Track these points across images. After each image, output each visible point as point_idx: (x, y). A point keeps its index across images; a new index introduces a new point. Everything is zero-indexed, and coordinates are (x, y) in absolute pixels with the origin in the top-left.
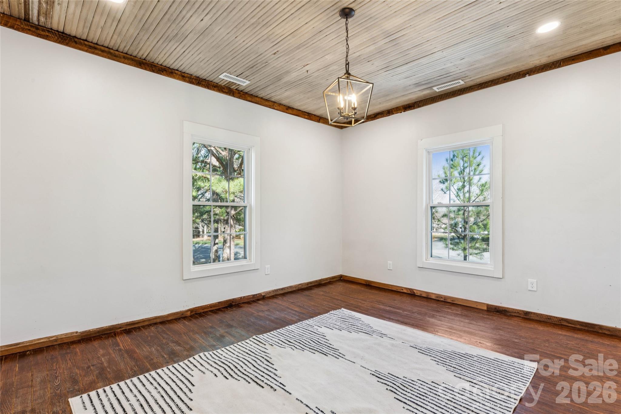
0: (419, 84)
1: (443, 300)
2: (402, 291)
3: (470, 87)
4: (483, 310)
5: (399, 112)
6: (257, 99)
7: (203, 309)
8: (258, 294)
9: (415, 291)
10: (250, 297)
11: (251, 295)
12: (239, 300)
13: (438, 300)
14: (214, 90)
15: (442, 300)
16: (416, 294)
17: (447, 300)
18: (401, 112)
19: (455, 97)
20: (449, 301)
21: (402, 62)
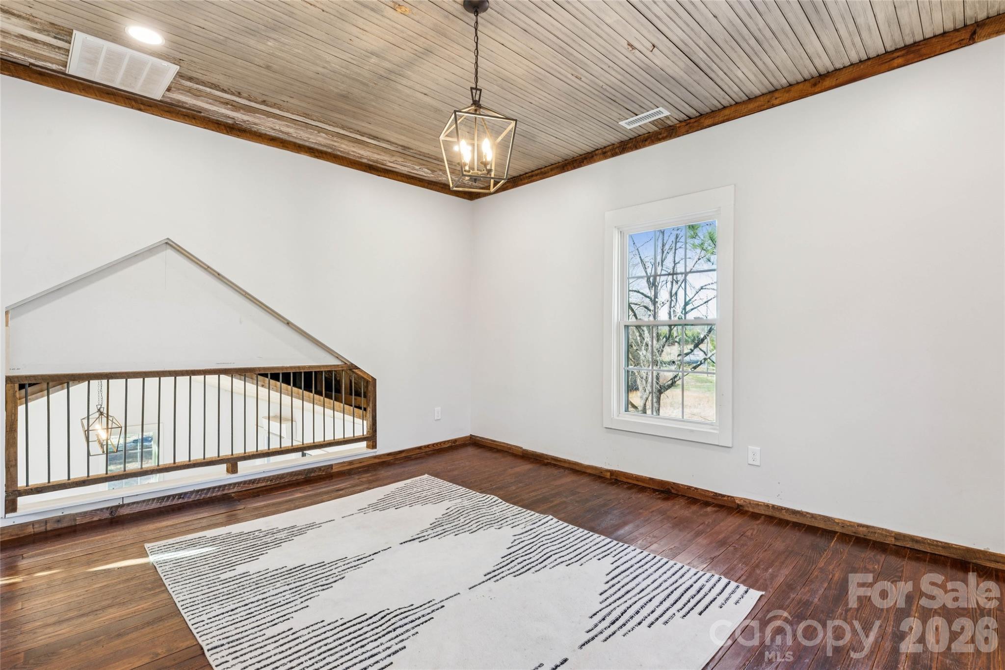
6: (727, 112)
7: (626, 478)
8: (728, 496)
10: (707, 494)
11: (712, 492)
12: (684, 489)
14: (645, 146)
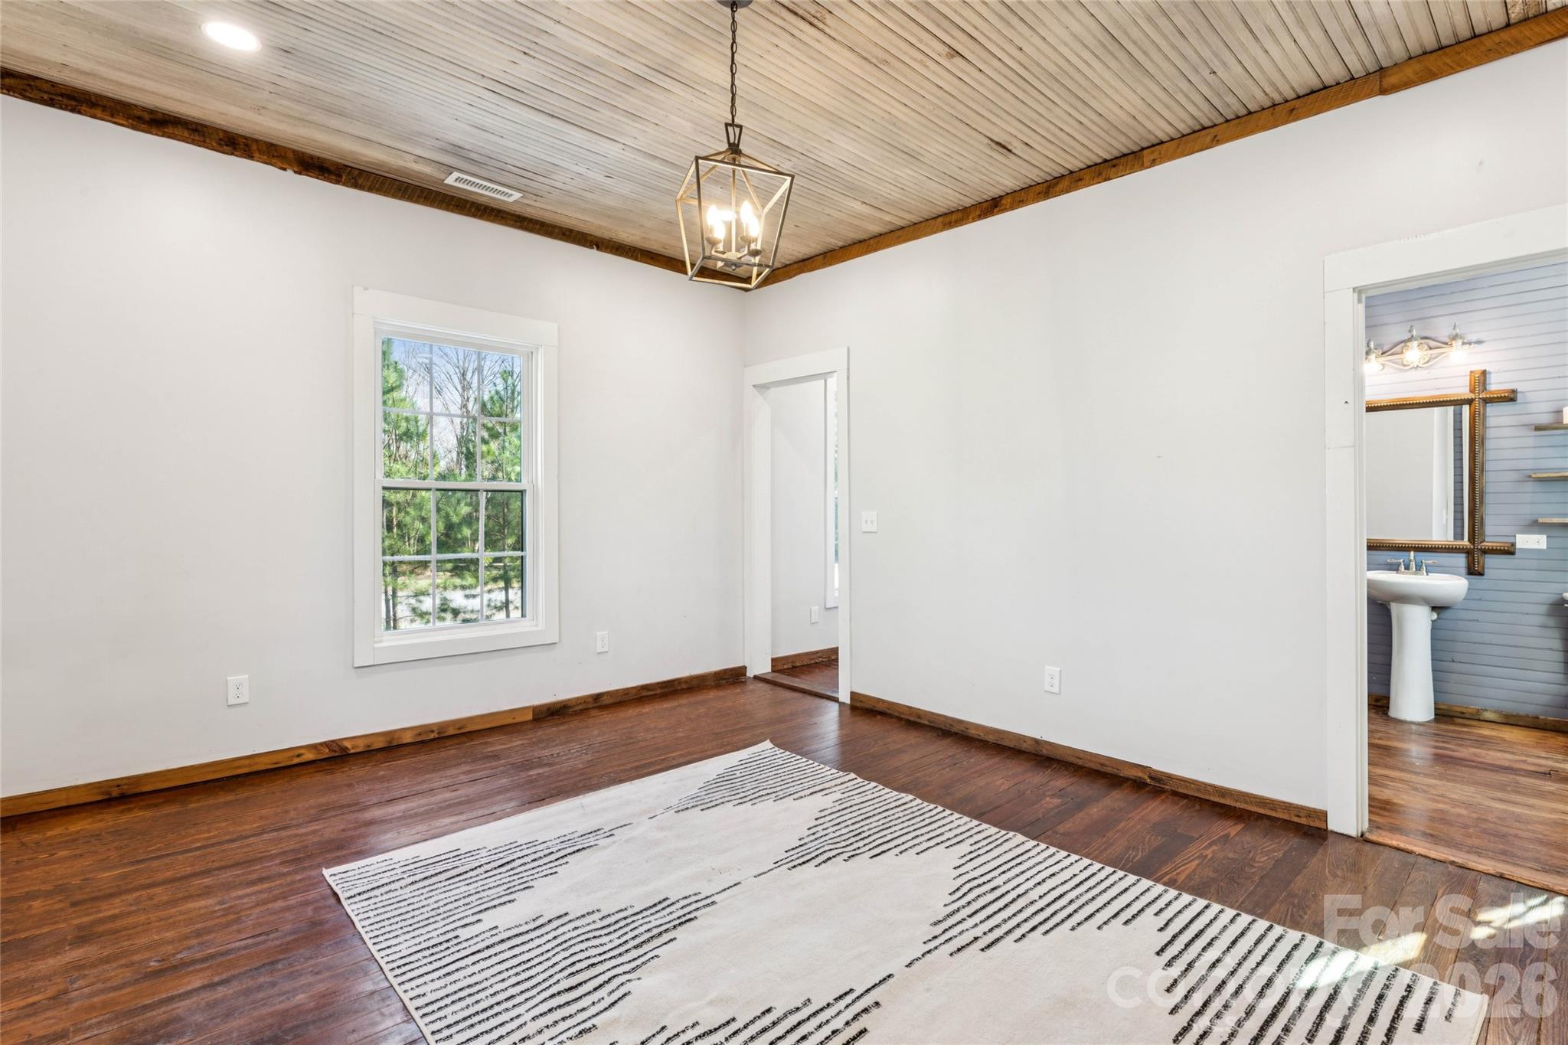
0: (464, 151)
1: (437, 736)
2: (296, 761)
3: (499, 211)
4: (526, 722)
5: (279, 164)
9: (348, 744)
13: (423, 742)
15: (432, 736)
16: (352, 751)
17: (444, 732)
18: (285, 169)
19: (462, 214)
20: (451, 731)
21: (561, 111)
